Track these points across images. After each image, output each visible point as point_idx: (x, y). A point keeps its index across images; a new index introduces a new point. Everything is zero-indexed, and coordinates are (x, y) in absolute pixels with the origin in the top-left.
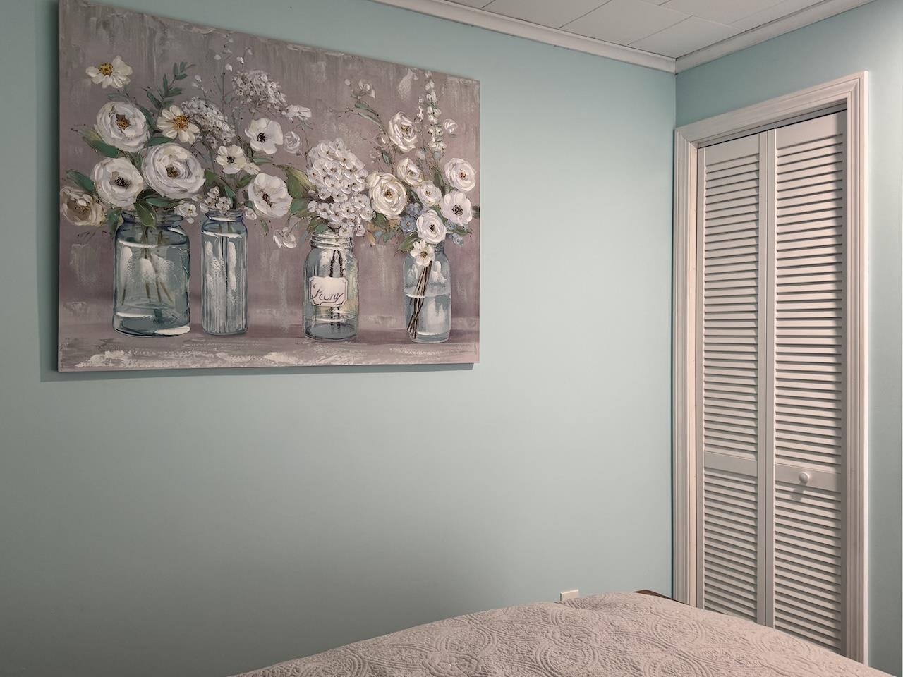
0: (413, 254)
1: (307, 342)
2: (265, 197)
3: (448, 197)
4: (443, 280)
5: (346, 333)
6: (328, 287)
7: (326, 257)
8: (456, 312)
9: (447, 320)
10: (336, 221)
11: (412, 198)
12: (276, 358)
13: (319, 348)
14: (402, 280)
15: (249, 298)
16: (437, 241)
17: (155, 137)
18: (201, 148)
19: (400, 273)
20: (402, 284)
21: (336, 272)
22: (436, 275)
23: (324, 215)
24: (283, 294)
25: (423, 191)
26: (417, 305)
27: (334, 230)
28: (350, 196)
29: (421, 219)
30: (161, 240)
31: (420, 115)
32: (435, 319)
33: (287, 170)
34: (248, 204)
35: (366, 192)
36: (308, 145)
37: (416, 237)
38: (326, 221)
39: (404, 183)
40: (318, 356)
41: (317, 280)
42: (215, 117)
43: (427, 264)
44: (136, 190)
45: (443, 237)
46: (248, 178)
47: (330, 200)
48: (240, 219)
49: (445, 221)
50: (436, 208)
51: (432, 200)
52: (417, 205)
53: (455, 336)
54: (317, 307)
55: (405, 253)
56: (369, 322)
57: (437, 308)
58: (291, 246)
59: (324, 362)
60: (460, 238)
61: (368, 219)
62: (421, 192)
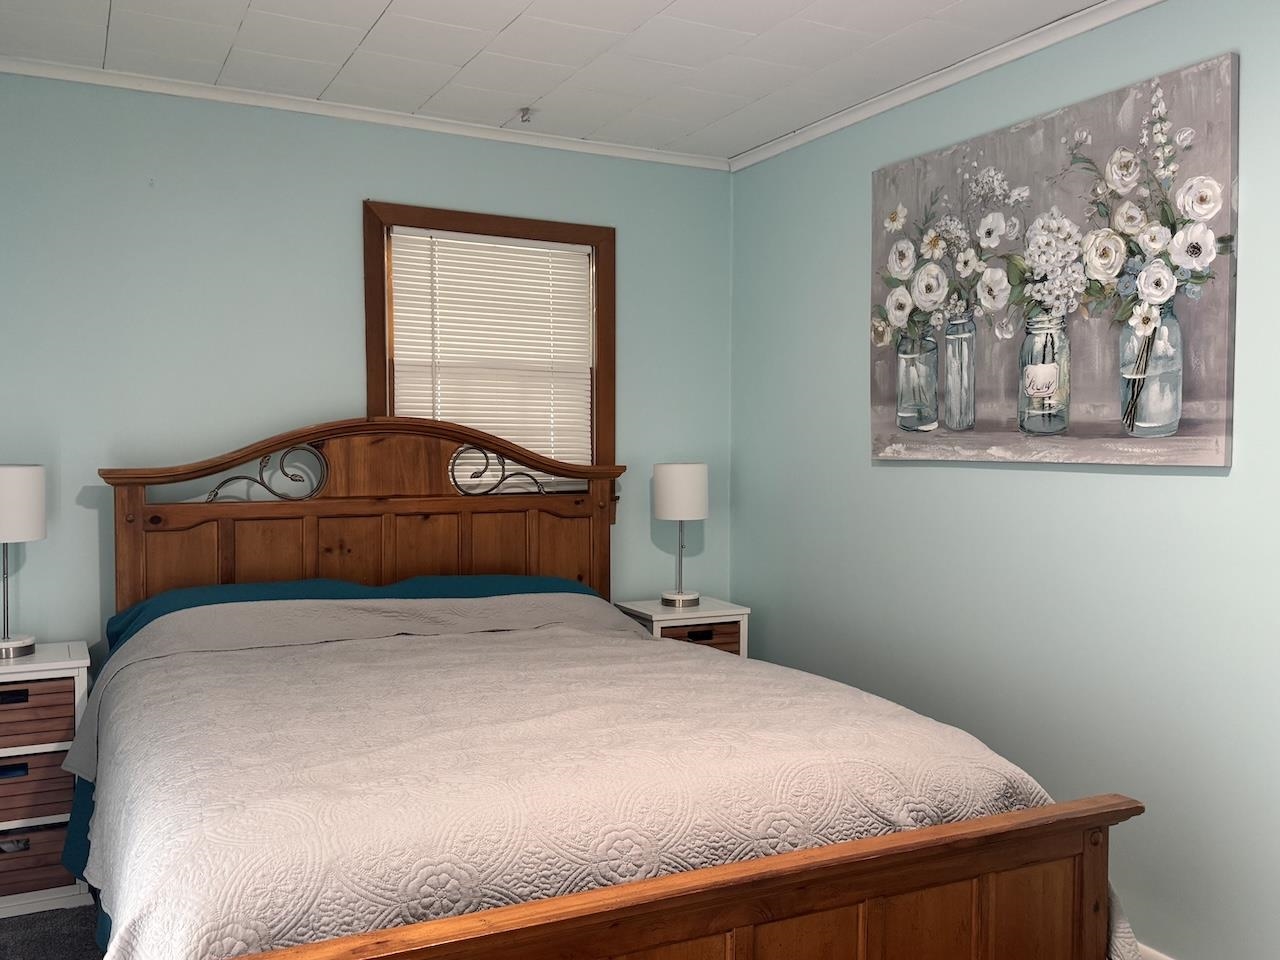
0: (1132, 322)
1: (1021, 435)
2: (990, 291)
3: (1180, 234)
4: (1171, 351)
5: (1057, 426)
6: (1041, 374)
7: (1039, 342)
8: (1189, 393)
9: (1175, 406)
10: (1049, 300)
11: (1133, 250)
12: (996, 452)
13: (1032, 443)
14: (1117, 359)
15: (978, 394)
16: (1164, 299)
17: (920, 261)
18: (948, 261)
19: (1116, 347)
20: (1118, 364)
21: (1049, 358)
22: (1161, 346)
23: (1038, 297)
24: (1002, 386)
25: (1147, 237)
26: (1136, 387)
27: (1047, 311)
28: (1063, 268)
29: (1143, 275)
30: (922, 349)
31: (1145, 140)
32: (1160, 403)
33: (1007, 258)
34: (978, 302)
35: (1080, 259)
36: (1026, 225)
37: (1136, 300)
38: (1040, 303)
39: (1122, 235)
40: (1030, 451)
41: (1030, 368)
42: (957, 229)
43: (1149, 332)
44: (908, 310)
45: (1173, 290)
46: (978, 276)
47: (1044, 278)
48: (971, 319)
49: (1175, 269)
50: (1164, 255)
51: (1157, 246)
52: (1138, 258)
53: (1186, 426)
54: (1030, 398)
55: (1122, 323)
56: (1080, 412)
57: (1162, 390)
58: (1009, 336)
59: (1035, 458)
60: (1197, 289)
61: (1081, 290)
62: (1143, 240)
